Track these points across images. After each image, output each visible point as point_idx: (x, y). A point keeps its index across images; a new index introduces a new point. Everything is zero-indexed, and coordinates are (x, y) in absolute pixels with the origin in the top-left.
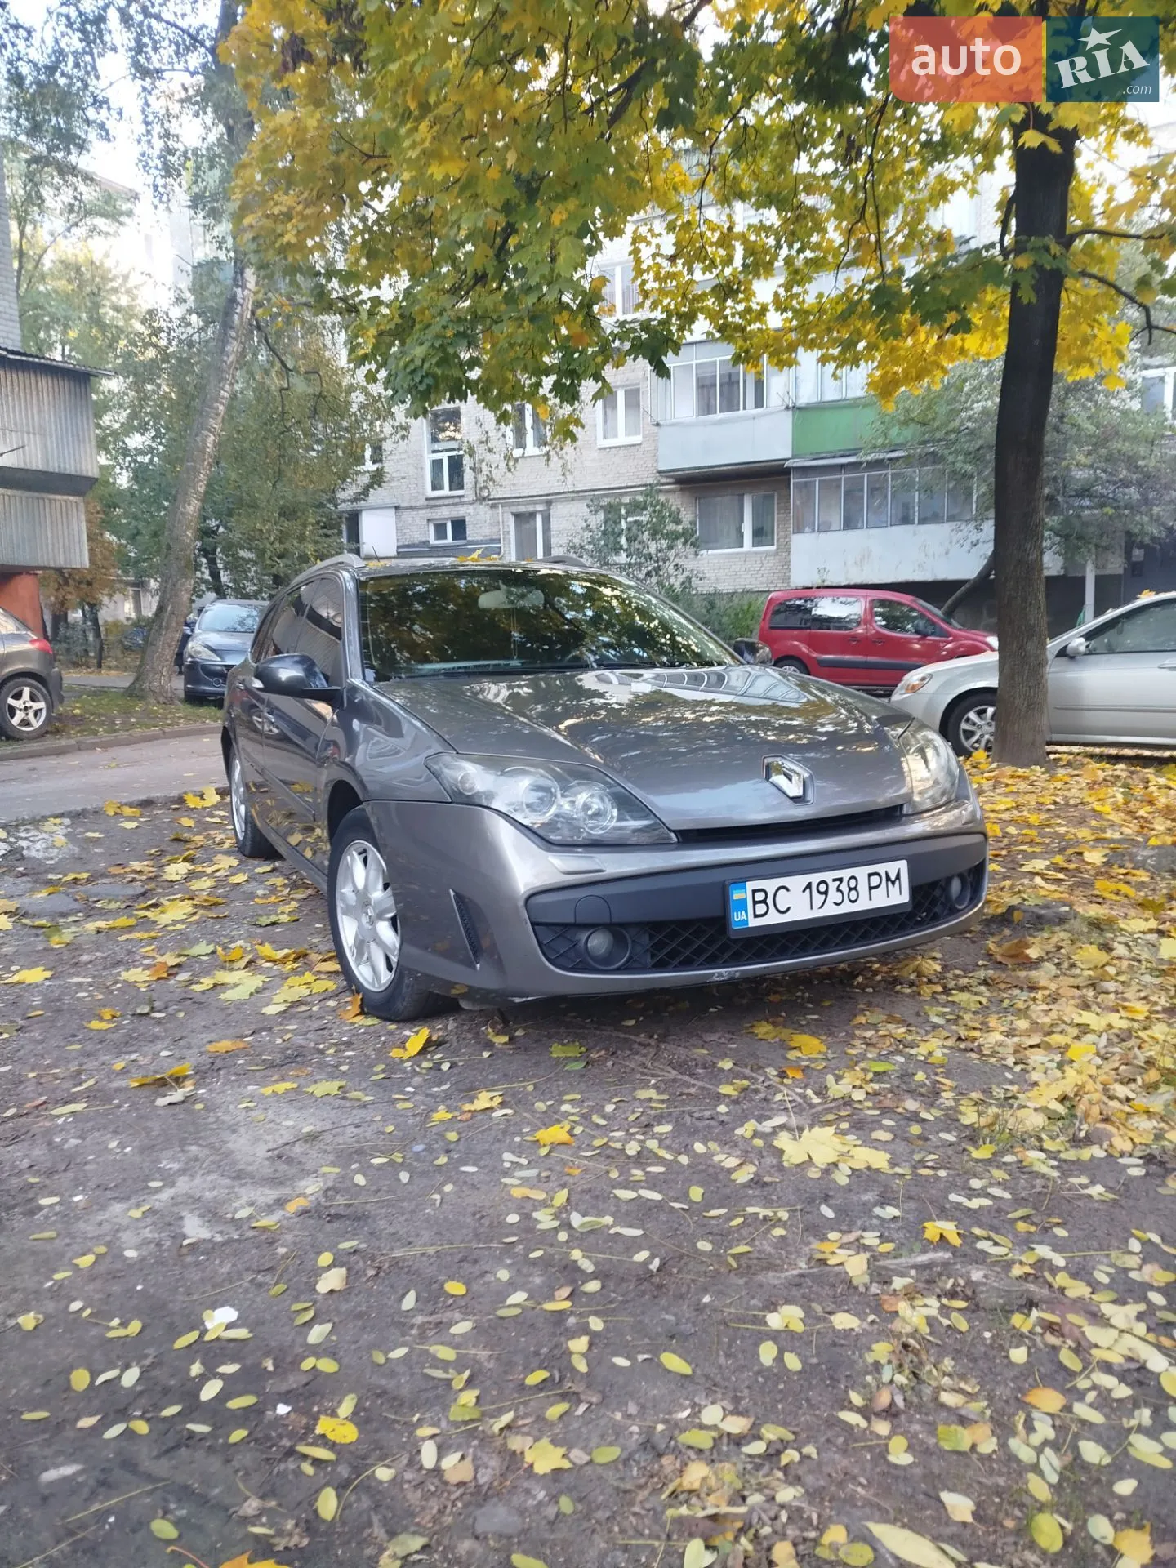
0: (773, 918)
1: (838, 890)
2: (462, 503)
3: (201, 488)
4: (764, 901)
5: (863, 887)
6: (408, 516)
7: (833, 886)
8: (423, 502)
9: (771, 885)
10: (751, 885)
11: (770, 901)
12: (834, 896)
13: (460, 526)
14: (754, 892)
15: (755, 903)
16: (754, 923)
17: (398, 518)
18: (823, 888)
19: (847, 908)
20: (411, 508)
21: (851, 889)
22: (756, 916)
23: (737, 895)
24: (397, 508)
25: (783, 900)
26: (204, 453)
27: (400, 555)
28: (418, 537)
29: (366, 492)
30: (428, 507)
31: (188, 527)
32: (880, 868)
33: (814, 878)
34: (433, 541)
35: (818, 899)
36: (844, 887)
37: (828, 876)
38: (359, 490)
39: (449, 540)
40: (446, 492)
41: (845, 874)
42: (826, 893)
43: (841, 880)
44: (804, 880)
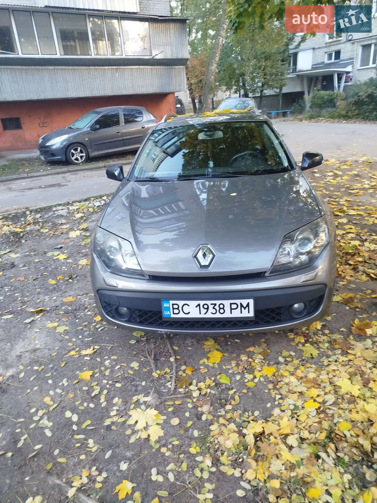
0: (181, 315)
1: (214, 308)
2: (340, 44)
3: (217, 59)
4: (178, 309)
5: (227, 308)
6: (317, 52)
7: (211, 307)
8: (324, 45)
9: (181, 303)
10: (172, 302)
11: (180, 309)
12: (211, 310)
13: (338, 54)
14: (173, 305)
15: (173, 309)
16: (173, 316)
17: (314, 53)
18: (206, 307)
19: (218, 315)
20: (319, 48)
21: (220, 309)
22: (174, 313)
23: (165, 305)
24: (314, 49)
25: (186, 309)
26: (218, 45)
27: (313, 69)
28: (320, 60)
29: (299, 45)
30: (326, 47)
31: (212, 75)
32: (238, 302)
33: (202, 303)
34: (326, 61)
35: (203, 311)
36: (217, 307)
37: (209, 302)
38: (297, 44)
39: (333, 60)
40: (335, 39)
41: (218, 302)
42: (208, 309)
43: (215, 305)
44: (197, 302)
